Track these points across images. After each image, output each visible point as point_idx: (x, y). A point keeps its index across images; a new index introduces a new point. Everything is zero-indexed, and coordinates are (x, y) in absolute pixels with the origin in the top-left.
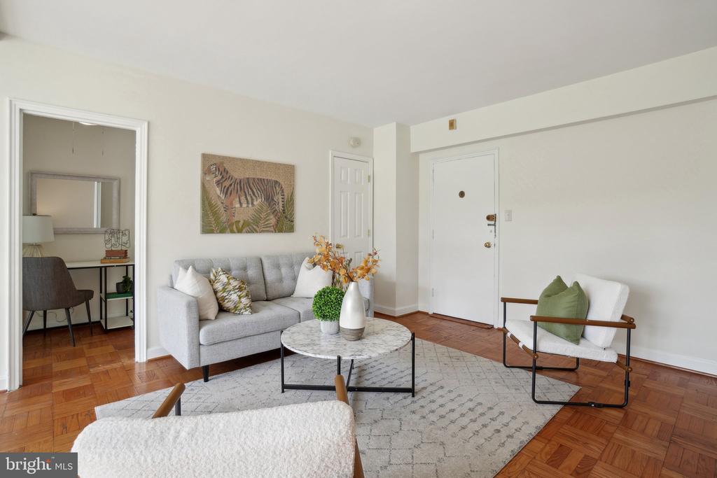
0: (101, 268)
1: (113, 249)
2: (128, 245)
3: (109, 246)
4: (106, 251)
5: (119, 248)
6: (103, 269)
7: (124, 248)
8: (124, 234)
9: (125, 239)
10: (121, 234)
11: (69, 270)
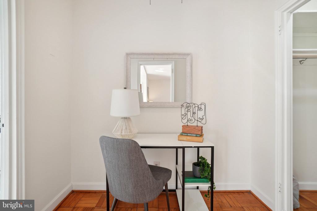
0: (177, 148)
1: (189, 124)
2: (204, 121)
3: (185, 121)
4: (183, 126)
5: (195, 124)
6: (180, 151)
7: (200, 124)
8: (200, 109)
9: (200, 114)
10: (197, 108)
11: (142, 149)
